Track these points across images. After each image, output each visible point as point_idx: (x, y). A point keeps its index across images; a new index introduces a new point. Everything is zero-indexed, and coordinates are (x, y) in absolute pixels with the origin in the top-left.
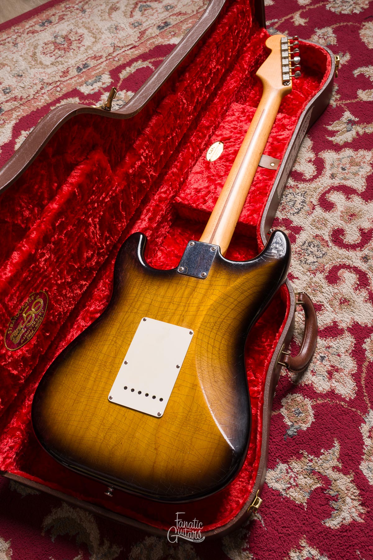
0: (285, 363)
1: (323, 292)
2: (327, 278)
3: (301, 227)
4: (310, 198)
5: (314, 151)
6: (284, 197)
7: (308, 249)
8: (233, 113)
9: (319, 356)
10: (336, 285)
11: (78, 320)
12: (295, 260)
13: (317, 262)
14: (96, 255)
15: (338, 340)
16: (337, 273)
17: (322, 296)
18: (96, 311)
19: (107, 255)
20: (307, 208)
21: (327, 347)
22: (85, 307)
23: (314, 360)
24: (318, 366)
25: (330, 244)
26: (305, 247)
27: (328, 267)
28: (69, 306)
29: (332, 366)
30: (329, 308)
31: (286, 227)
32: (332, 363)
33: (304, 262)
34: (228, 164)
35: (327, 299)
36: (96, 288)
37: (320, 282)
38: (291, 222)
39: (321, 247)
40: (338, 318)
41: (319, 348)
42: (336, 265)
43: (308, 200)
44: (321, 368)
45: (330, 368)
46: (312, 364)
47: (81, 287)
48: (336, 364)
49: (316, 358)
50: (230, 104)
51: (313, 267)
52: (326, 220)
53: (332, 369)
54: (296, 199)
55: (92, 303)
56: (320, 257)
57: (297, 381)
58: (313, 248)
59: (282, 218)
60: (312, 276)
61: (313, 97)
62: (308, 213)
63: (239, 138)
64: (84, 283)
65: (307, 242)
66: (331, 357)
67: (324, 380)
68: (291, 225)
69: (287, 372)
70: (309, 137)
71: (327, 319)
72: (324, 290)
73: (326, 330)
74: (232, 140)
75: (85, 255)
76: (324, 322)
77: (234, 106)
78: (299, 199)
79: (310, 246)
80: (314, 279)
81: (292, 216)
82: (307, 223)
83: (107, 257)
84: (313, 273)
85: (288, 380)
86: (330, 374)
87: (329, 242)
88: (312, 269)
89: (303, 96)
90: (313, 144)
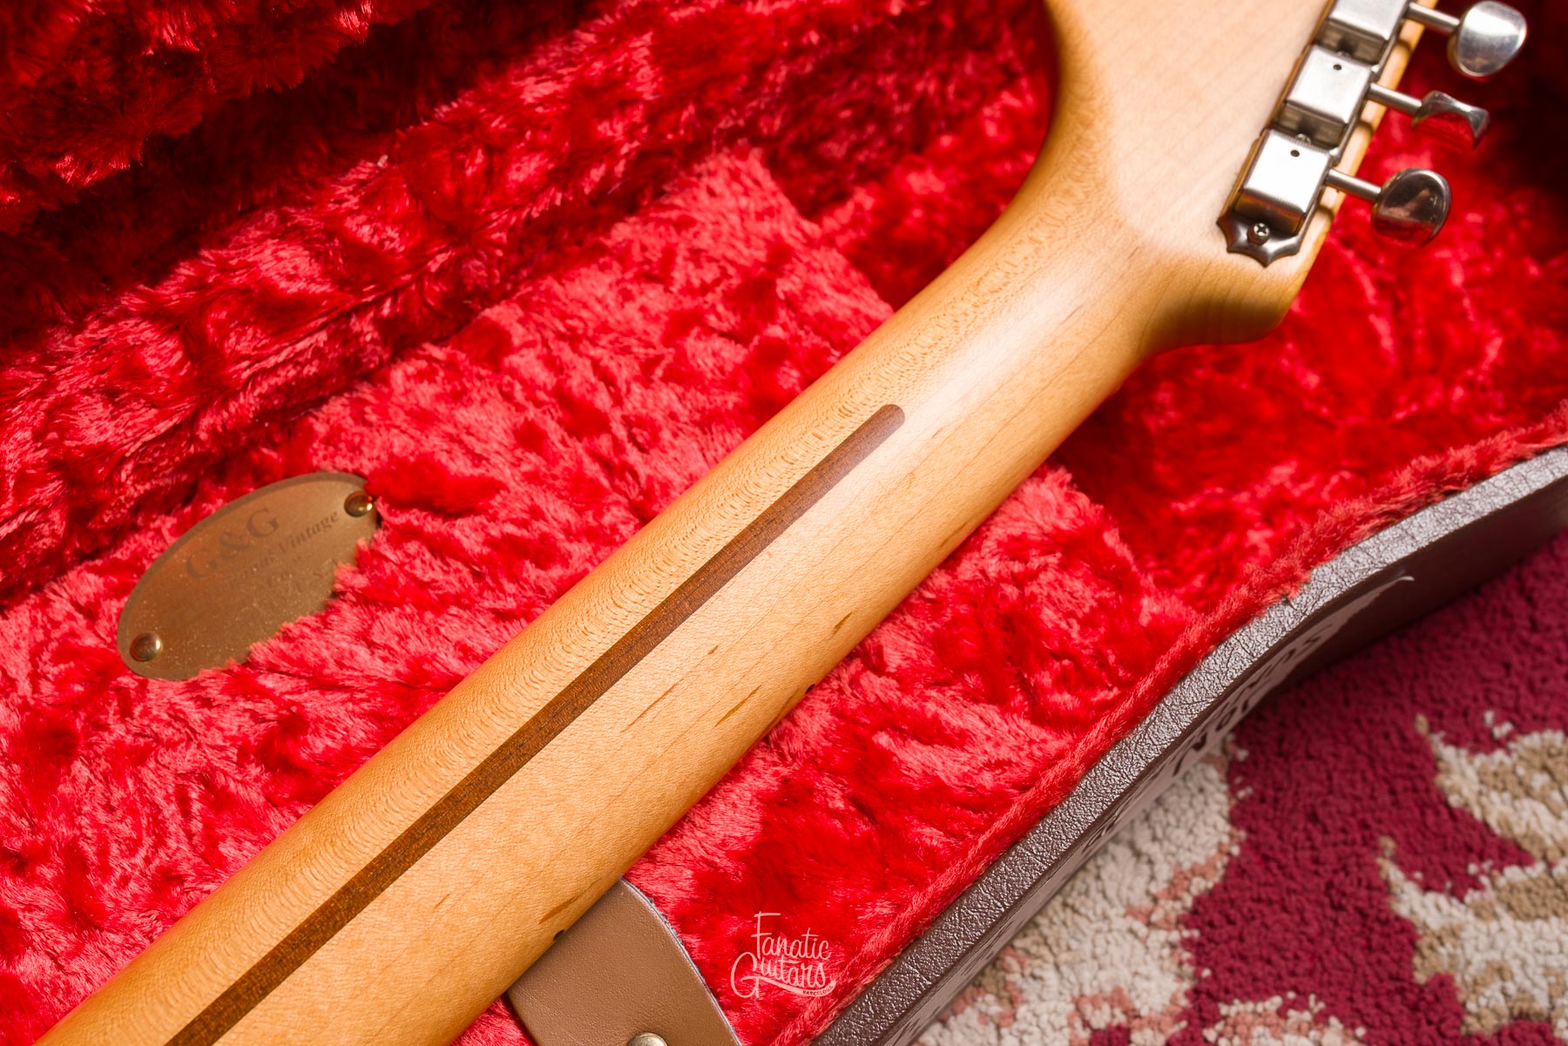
5: (1200, 951)
8: (669, 253)
34: (249, 787)
50: (696, 150)
61: (1442, 485)
63: (546, 554)
70: (1234, 773)
74: (467, 533)
77: (718, 184)
89: (1387, 343)
90: (1236, 869)
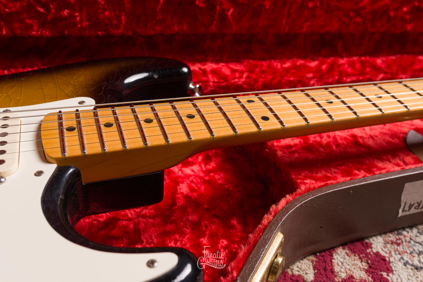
59: (378, 252)
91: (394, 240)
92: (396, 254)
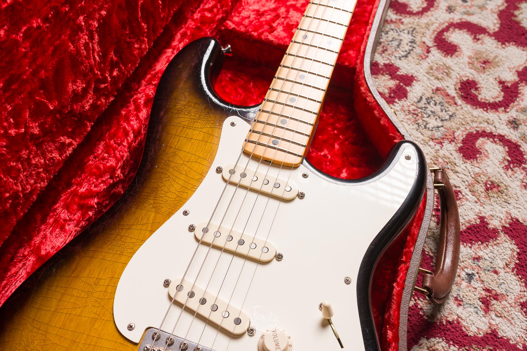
0: (426, 288)
1: (457, 172)
2: (461, 150)
3: (412, 76)
4: (421, 37)
6: (383, 34)
7: (427, 108)
9: (464, 273)
10: (475, 162)
11: (56, 209)
12: (409, 123)
13: (442, 126)
14: (91, 92)
15: (490, 248)
16: (474, 144)
17: (456, 177)
18: (90, 194)
19: (114, 96)
20: (418, 50)
21: (474, 259)
22: (69, 185)
23: (457, 279)
24: (464, 291)
25: (459, 102)
26: (421, 105)
27: (460, 135)
28: (36, 182)
29: (487, 290)
30: (470, 196)
31: (390, 75)
32: (487, 286)
33: (423, 126)
35: (464, 182)
36: (91, 154)
37: (450, 156)
38: (398, 69)
39: (446, 105)
40: (486, 212)
41: (461, 259)
42: (472, 133)
43: (418, 39)
44: (470, 294)
45: (483, 293)
46: (454, 288)
47: (62, 148)
48: (493, 286)
49: (459, 276)
51: (438, 134)
52: (448, 68)
53: (488, 294)
54: (401, 38)
55: (84, 180)
56: (446, 120)
57: (433, 316)
58: (434, 107)
59: (384, 64)
60: (438, 147)
62: (421, 57)
64: (68, 141)
65: (424, 98)
66: (483, 274)
67: (477, 313)
68: (398, 73)
69: (415, 300)
71: (469, 213)
72: (457, 169)
73: (470, 231)
75: (71, 87)
76: (465, 217)
78: (406, 38)
79: (429, 103)
80: (441, 153)
81: (398, 61)
82: (421, 70)
83: (112, 99)
84: (438, 143)
85: (419, 314)
86: (486, 303)
87: (457, 98)
88: (436, 137)
91: (382, 49)
92: (391, 57)
